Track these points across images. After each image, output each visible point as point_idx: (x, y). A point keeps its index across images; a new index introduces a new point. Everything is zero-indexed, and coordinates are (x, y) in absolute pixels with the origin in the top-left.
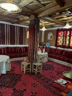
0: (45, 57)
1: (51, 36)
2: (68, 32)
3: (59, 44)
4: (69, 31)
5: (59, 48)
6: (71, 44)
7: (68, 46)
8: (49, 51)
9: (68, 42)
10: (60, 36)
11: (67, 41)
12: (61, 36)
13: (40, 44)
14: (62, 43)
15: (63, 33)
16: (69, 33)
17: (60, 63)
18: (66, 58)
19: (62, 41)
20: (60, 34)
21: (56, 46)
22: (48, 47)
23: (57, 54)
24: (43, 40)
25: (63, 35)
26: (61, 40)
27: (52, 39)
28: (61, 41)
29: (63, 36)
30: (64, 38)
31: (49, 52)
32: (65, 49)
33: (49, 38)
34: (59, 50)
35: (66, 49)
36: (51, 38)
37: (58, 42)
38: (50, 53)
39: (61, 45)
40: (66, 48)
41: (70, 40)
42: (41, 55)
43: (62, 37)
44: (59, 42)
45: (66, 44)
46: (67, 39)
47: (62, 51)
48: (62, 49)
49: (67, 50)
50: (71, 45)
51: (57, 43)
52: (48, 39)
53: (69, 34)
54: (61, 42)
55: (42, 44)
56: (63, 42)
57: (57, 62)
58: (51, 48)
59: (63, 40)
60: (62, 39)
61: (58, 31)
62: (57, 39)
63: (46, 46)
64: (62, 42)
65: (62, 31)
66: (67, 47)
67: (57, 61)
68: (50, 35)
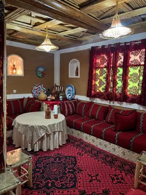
0: (54, 133)
1: (77, 69)
2: (121, 55)
3: (98, 91)
4: (121, 52)
5: (98, 101)
6: (128, 88)
7: (121, 94)
8: (71, 108)
9: (120, 84)
10: (99, 68)
11: (117, 80)
12: (101, 66)
13: (49, 90)
14: (103, 86)
15: (106, 57)
16: (122, 57)
17: (99, 147)
18: (116, 131)
19: (104, 81)
20: (98, 61)
21: (89, 95)
22: (70, 97)
23: (93, 117)
24: (57, 81)
25: (105, 64)
26: (101, 78)
27: (79, 77)
28: (101, 81)
29: (108, 67)
30: (109, 72)
31: (71, 111)
32: (113, 103)
33: (72, 75)
34: (97, 106)
35: (116, 104)
36: (77, 74)
37: (95, 84)
38: (76, 113)
39: (102, 93)
40: (116, 100)
41: (127, 78)
42: (41, 127)
43: (105, 69)
44: (97, 83)
45: (116, 90)
46: (118, 75)
47: (106, 109)
48: (106, 103)
49: (118, 105)
50: (128, 93)
51: (91, 88)
52: (69, 77)
53: (122, 60)
54: (101, 83)
55: (54, 91)
56: (108, 84)
57: (92, 143)
58: (78, 101)
59: (107, 78)
60: (104, 75)
61: (94, 52)
62: (91, 77)
63: (64, 96)
64: (105, 85)
65: (103, 54)
66: (120, 98)
67: (93, 141)
68: (74, 65)
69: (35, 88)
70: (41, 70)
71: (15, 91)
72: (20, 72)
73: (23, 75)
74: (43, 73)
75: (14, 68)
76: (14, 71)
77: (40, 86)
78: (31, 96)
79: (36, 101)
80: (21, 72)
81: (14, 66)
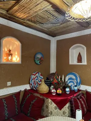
69: (33, 77)
70: (39, 56)
71: (9, 83)
72: (16, 59)
73: (20, 62)
74: (41, 60)
75: (10, 54)
76: (10, 58)
77: (37, 74)
78: (27, 87)
79: (36, 94)
80: (18, 59)
81: (10, 51)
